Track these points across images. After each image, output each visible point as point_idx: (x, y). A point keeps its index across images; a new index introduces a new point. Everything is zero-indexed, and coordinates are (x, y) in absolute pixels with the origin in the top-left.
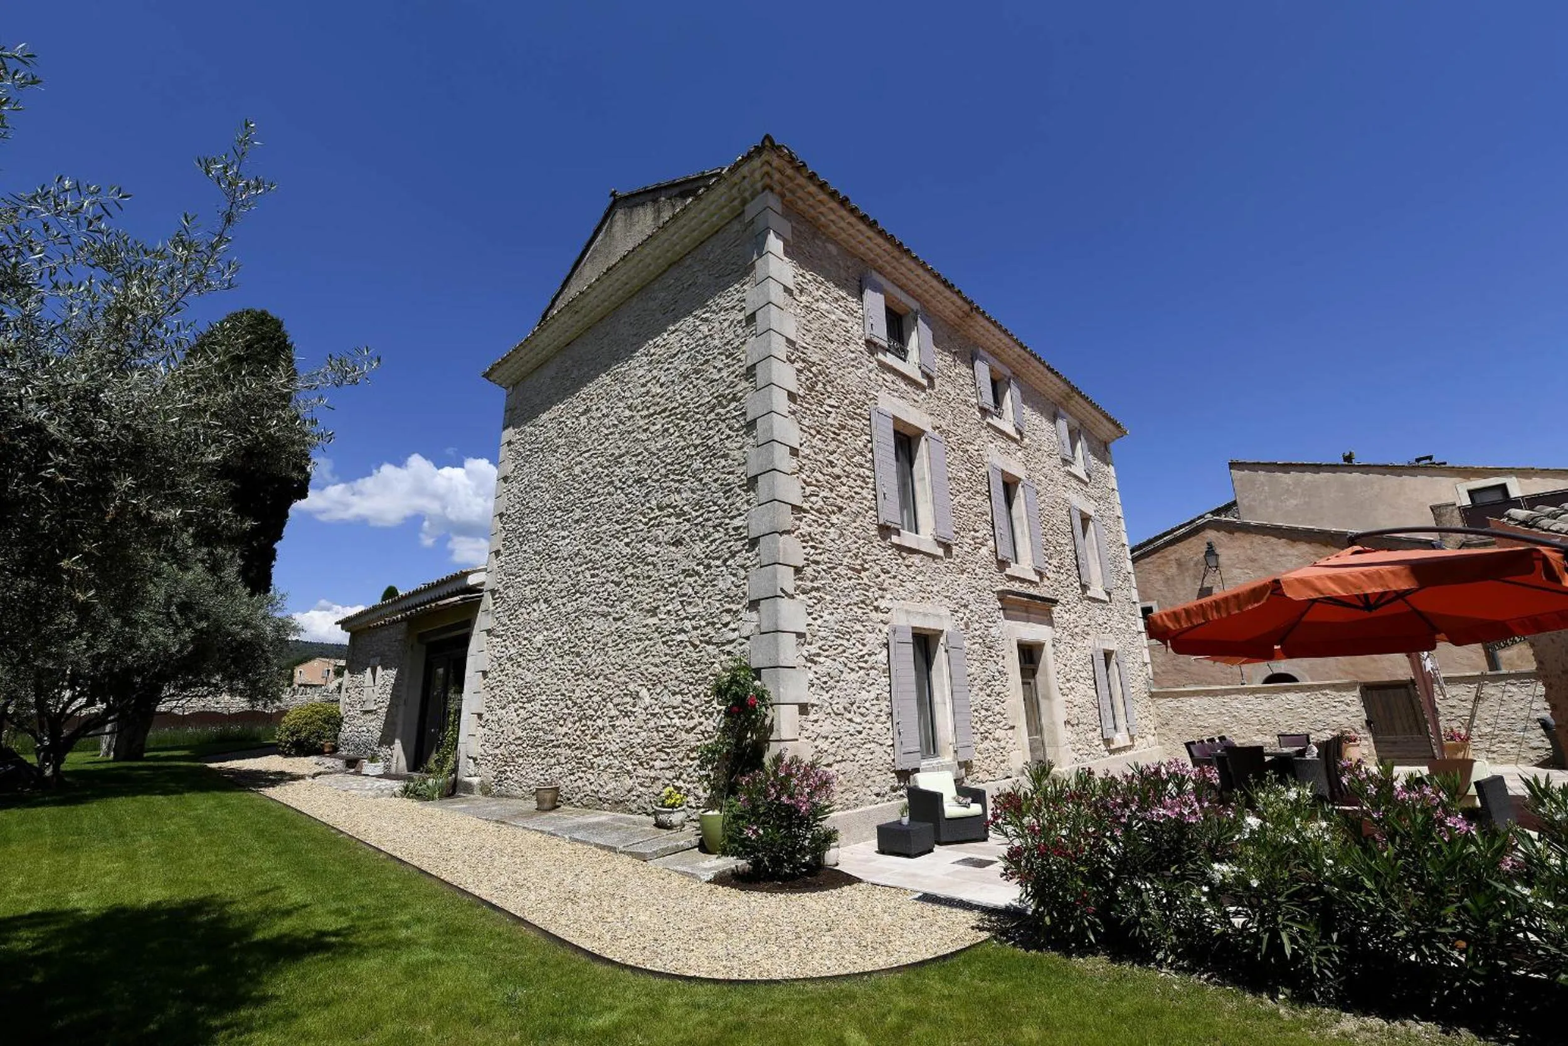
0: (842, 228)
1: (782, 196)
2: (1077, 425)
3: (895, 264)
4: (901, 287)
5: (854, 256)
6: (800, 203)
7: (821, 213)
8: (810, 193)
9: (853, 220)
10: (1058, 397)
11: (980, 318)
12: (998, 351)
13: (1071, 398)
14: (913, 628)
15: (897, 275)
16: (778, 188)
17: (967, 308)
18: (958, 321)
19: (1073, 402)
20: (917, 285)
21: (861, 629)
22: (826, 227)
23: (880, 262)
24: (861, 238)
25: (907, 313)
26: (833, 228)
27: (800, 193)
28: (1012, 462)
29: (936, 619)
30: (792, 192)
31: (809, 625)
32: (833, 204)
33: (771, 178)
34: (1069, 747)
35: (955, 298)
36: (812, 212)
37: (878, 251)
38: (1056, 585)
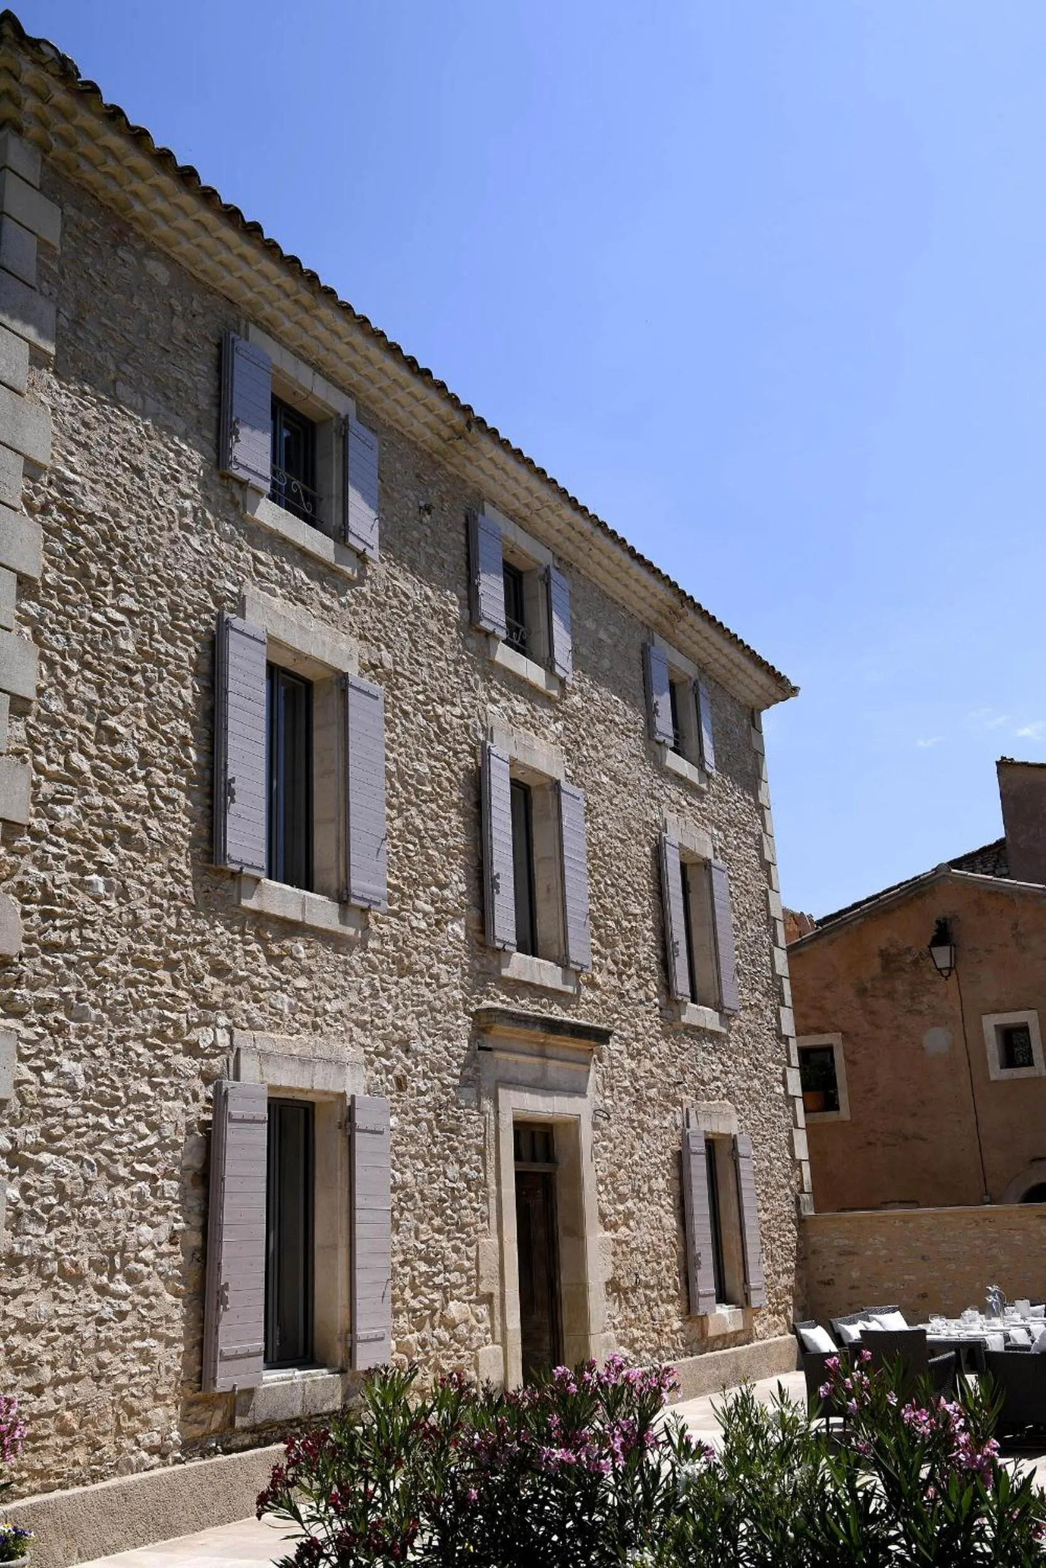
0: (183, 232)
1: (44, 148)
2: (691, 671)
3: (302, 316)
4: (317, 367)
5: (210, 291)
6: (85, 166)
7: (136, 194)
8: (107, 149)
9: (208, 217)
10: (654, 616)
11: (486, 444)
12: (525, 512)
13: (681, 618)
14: (271, 1088)
15: (306, 340)
16: (34, 131)
17: (458, 419)
18: (438, 444)
19: (683, 625)
20: (351, 364)
21: (146, 1089)
22: (149, 225)
23: (268, 309)
24: (225, 256)
25: (327, 421)
26: (163, 229)
27: (84, 145)
28: (539, 744)
29: (332, 1069)
30: (70, 144)
31: (18, 1083)
32: (165, 181)
33: (18, 105)
34: (611, 1334)
35: (433, 398)
36: (114, 189)
37: (264, 286)
38: (613, 1001)
